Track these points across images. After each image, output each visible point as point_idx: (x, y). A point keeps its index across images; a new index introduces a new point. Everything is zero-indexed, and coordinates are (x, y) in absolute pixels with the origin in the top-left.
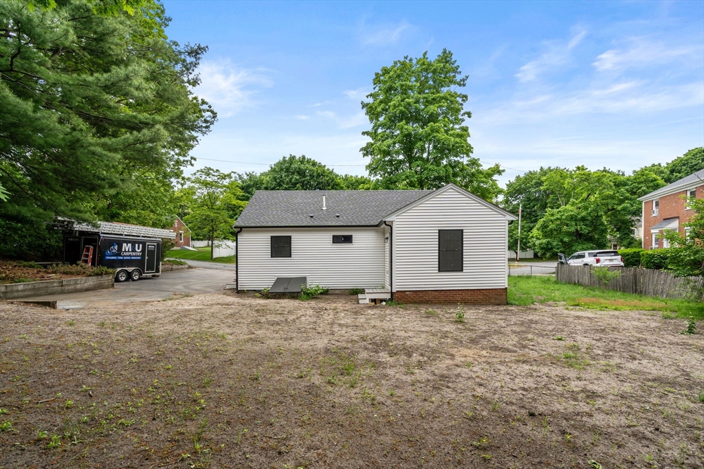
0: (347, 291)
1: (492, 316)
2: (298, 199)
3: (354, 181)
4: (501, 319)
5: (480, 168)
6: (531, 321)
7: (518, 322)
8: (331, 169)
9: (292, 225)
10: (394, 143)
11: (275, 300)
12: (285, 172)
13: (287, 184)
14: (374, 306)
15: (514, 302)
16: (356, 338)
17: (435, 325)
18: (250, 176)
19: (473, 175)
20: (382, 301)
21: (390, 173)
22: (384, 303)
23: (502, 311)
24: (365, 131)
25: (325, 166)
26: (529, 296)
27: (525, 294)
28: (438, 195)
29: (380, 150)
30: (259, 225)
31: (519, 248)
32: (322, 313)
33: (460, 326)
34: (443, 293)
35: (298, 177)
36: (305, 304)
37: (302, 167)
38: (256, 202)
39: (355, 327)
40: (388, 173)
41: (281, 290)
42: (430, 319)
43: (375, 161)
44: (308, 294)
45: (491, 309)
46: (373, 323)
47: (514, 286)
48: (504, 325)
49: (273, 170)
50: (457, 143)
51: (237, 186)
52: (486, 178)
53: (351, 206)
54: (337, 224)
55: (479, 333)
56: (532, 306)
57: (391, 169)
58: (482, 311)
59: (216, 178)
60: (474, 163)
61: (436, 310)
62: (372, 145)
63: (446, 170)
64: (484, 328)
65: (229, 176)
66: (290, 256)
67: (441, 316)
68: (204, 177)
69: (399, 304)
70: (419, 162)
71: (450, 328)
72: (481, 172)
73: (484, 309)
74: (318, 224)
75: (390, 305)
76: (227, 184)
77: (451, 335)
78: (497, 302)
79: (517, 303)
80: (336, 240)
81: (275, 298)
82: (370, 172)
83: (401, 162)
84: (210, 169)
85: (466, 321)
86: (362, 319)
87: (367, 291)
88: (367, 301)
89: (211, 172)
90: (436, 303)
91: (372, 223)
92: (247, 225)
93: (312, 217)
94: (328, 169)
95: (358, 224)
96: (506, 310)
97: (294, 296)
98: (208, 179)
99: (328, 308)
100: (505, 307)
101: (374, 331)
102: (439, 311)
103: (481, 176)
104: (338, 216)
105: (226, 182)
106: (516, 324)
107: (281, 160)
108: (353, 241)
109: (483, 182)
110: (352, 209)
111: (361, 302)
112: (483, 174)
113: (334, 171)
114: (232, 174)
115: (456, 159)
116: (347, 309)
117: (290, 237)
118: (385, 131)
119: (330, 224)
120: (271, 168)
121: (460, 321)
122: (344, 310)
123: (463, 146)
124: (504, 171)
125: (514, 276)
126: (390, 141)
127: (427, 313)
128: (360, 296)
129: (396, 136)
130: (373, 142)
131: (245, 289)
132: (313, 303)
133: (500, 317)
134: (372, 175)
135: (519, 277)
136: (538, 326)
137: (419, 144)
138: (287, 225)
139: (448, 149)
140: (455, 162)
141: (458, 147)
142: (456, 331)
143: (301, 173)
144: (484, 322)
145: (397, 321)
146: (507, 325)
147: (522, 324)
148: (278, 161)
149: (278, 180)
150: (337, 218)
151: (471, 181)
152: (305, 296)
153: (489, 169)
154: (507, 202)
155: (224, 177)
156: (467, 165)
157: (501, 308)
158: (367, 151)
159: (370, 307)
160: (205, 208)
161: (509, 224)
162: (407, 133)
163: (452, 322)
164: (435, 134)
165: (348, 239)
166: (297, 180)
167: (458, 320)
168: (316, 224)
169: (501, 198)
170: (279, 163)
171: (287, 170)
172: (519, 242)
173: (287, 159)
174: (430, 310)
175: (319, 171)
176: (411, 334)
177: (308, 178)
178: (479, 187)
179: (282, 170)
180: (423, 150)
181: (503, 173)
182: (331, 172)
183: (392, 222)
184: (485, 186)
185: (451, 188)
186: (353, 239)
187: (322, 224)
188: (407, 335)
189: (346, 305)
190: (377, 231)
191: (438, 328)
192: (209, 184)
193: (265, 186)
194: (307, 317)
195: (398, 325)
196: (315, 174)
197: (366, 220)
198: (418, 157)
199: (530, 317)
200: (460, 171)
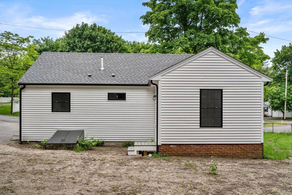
0: (121, 144)
1: (245, 169)
2: (80, 60)
3: (141, 47)
4: (252, 172)
5: (247, 37)
6: (280, 175)
7: (267, 176)
8: (119, 36)
9: (71, 82)
10: (171, 13)
11: (52, 151)
12: (78, 38)
13: (80, 48)
14: (140, 158)
15: (270, 156)
16: (107, 188)
17: (189, 177)
18: (46, 40)
19: (241, 42)
20: (148, 153)
21: (168, 40)
22: (150, 155)
23: (256, 164)
24: (145, 2)
25: (114, 34)
26: (286, 151)
27: (282, 149)
28: (200, 57)
29: (157, 19)
30: (41, 82)
31: (285, 108)
32: (89, 164)
33: (212, 178)
34: (204, 146)
35: (89, 43)
36: (78, 155)
37: (93, 34)
38: (42, 61)
39: (113, 177)
40: (165, 39)
41: (58, 141)
42: (187, 171)
43: (153, 29)
44: (83, 146)
45: (247, 162)
46: (131, 173)
47: (275, 142)
48: (253, 177)
49: (68, 36)
50: (225, 13)
51: (36, 50)
52: (252, 45)
53: (127, 67)
54: (112, 83)
55: (227, 185)
56: (287, 161)
57: (168, 36)
58: (237, 164)
59: (15, 41)
60: (242, 32)
61: (196, 162)
62: (151, 14)
63: (216, 37)
64: (233, 181)
65: (27, 40)
66: (69, 111)
67: (198, 168)
68: (4, 40)
69: (163, 156)
70: (192, 30)
71: (202, 179)
72: (247, 40)
73: (241, 162)
74: (95, 83)
75: (155, 157)
76: (25, 47)
77: (200, 186)
78: (254, 156)
79: (272, 157)
80: (111, 97)
81: (52, 149)
82: (150, 38)
83: (176, 30)
84: (9, 33)
85: (219, 173)
86: (123, 170)
87: (136, 144)
88: (135, 153)
89: (11, 36)
90: (198, 156)
91: (144, 83)
92: (31, 82)
93: (90, 76)
94: (117, 36)
95: (131, 83)
96: (260, 164)
97: (70, 147)
98: (8, 42)
99: (97, 158)
100: (260, 161)
101: (127, 181)
102: (198, 164)
103: (248, 43)
104: (113, 76)
105: (25, 45)
106: (264, 177)
107: (75, 27)
108: (127, 99)
109: (249, 49)
110: (127, 70)
111: (129, 153)
112: (249, 41)
113: (122, 38)
114: (30, 39)
115: (225, 28)
116: (114, 160)
117: (69, 94)
118: (162, 3)
119: (105, 83)
120: (66, 34)
121: (213, 173)
122: (111, 161)
123: (231, 17)
124: (268, 39)
125: (277, 133)
126: (167, 12)
127: (186, 165)
128: (130, 148)
129: (172, 6)
130: (152, 11)
131: (28, 140)
132: (86, 154)
133: (253, 170)
134: (152, 41)
135: (281, 134)
136: (285, 180)
137: (192, 14)
138: (67, 82)
139: (218, 19)
140: (224, 30)
141: (226, 18)
142: (206, 183)
143: (92, 39)
144: (235, 175)
145: (155, 172)
146: (256, 178)
147: (271, 177)
148: (72, 28)
149: (71, 45)
150: (112, 78)
151: (239, 48)
152: (80, 148)
153: (255, 38)
154: (275, 68)
155: (23, 41)
156: (236, 33)
157: (257, 162)
158: (147, 19)
159: (136, 159)
160: (6, 67)
161: (265, 85)
162: (181, 4)
163: (205, 174)
164: (206, 5)
165: (122, 97)
166: (88, 45)
167: (212, 172)
168: (93, 82)
169: (269, 64)
170: (73, 30)
171: (80, 36)
172: (285, 103)
173: (80, 26)
174: (191, 162)
175: (108, 38)
176: (162, 185)
177: (98, 43)
178: (246, 53)
179: (75, 36)
180: (196, 19)
181: (267, 42)
182: (120, 39)
183: (158, 81)
184: (252, 52)
185: (212, 52)
186: (127, 97)
187: (98, 83)
188: (158, 185)
189: (115, 156)
190: (148, 90)
191: (190, 179)
192: (8, 46)
193: (60, 49)
194: (74, 167)
195: (154, 176)
196: (105, 40)
197: (139, 79)
198: (193, 26)
199: (281, 171)
200: (230, 39)
